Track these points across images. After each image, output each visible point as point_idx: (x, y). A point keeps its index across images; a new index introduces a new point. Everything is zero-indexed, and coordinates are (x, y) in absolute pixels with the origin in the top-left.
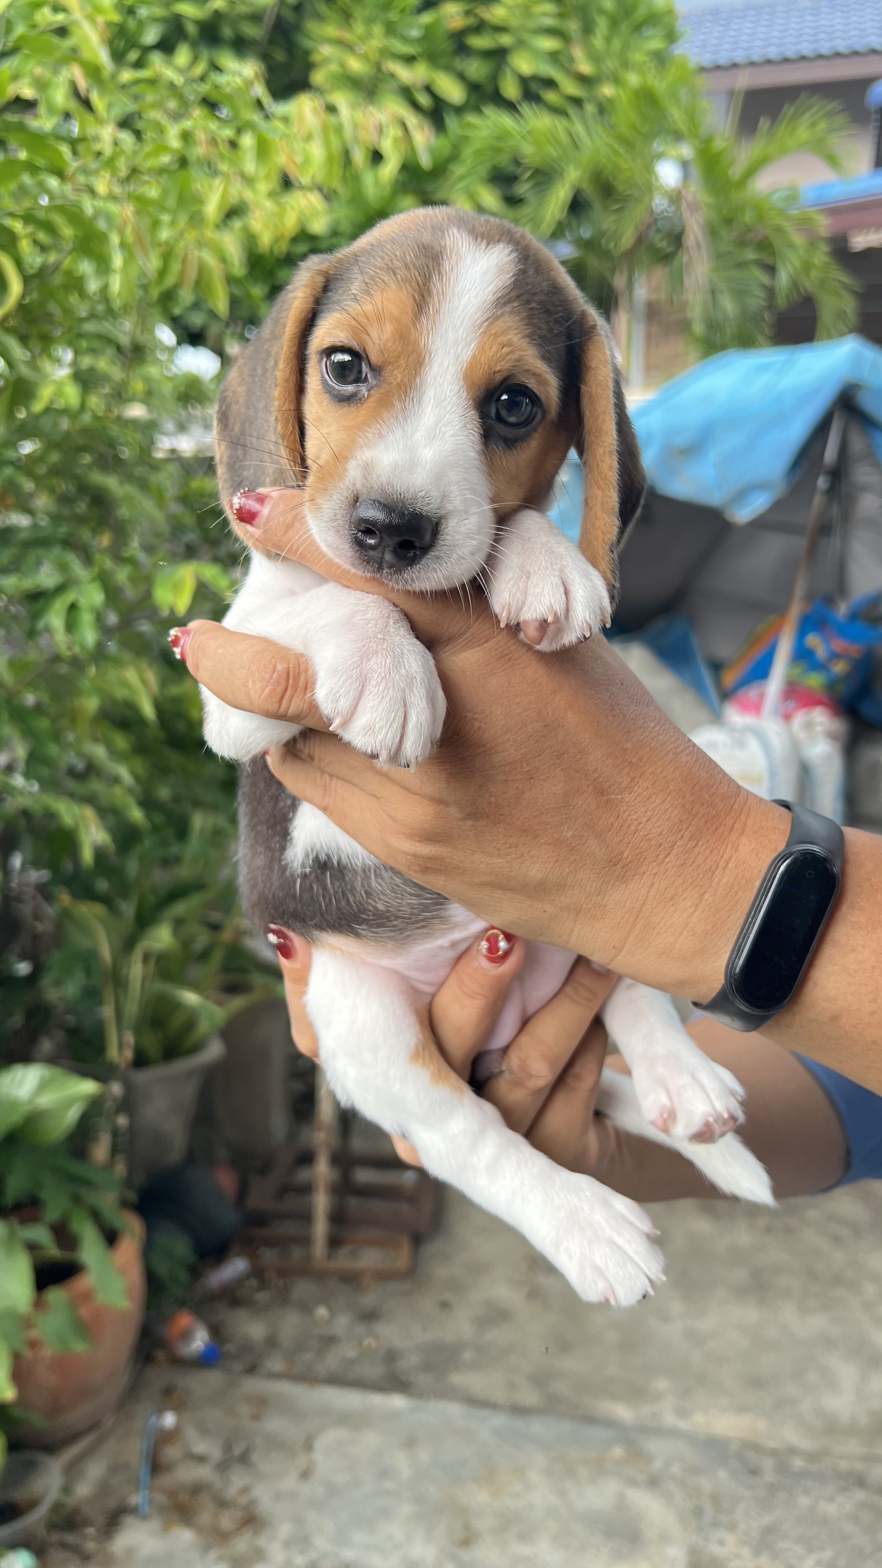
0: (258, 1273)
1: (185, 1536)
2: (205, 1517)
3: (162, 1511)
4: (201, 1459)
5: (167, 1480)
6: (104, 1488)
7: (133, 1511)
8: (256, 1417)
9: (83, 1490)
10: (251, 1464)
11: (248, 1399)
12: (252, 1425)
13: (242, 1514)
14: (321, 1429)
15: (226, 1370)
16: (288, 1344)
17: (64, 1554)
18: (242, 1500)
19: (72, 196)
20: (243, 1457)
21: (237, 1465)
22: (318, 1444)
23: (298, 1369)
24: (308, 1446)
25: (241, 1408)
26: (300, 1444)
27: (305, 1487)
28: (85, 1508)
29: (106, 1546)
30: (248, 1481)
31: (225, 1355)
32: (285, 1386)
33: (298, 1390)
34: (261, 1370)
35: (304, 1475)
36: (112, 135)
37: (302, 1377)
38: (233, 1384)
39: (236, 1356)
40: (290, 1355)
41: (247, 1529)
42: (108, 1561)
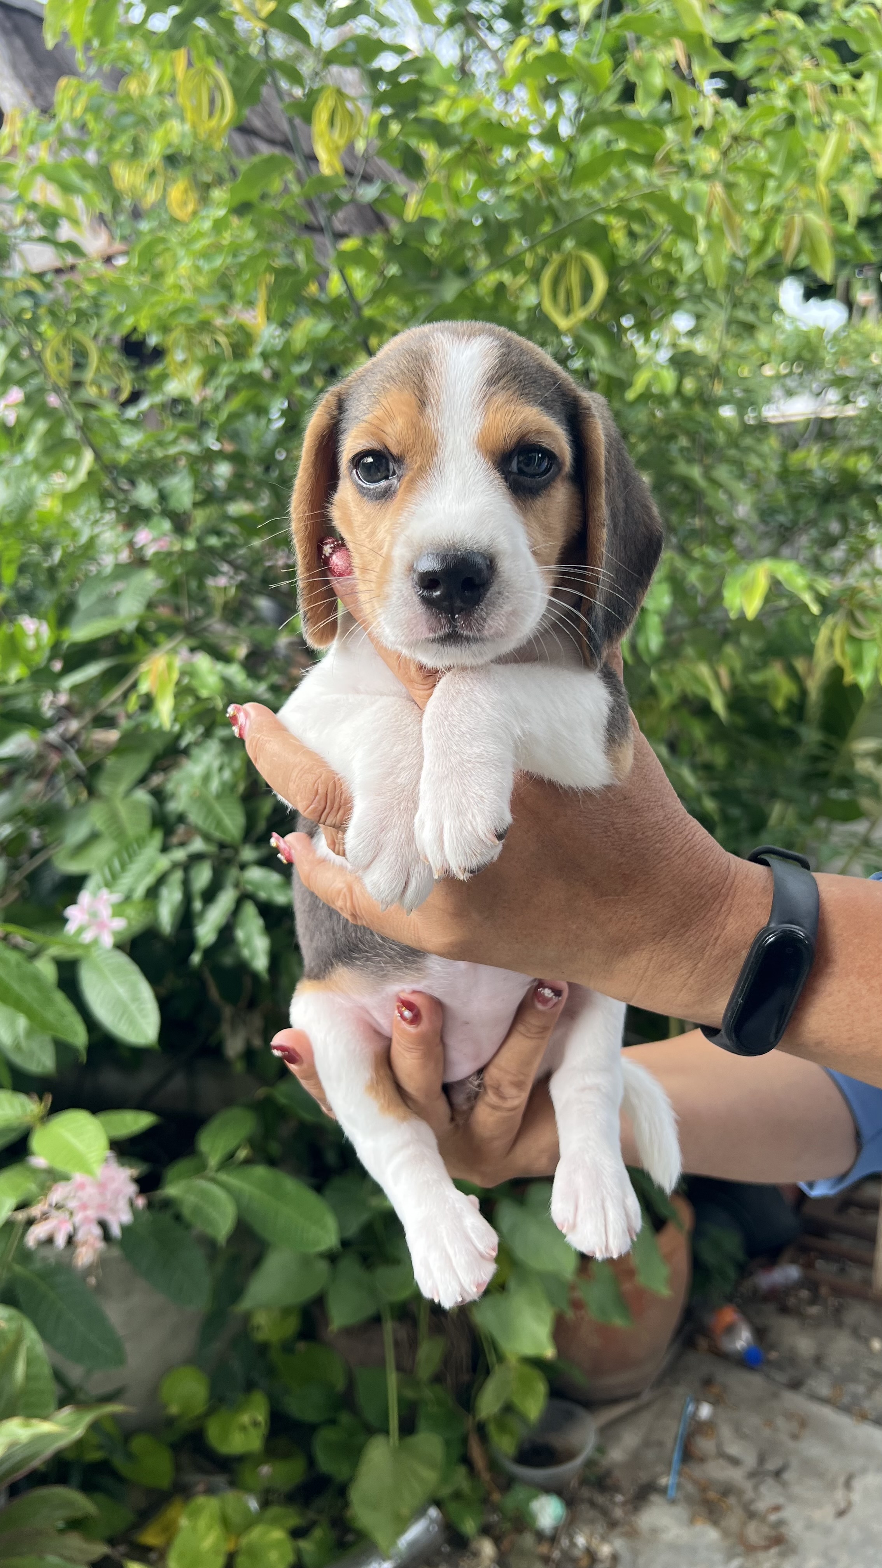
0: (811, 1284)
1: (712, 1534)
2: (733, 1521)
3: (689, 1500)
4: (735, 1462)
5: (697, 1471)
6: (635, 1460)
7: (663, 1491)
8: (795, 1437)
9: (617, 1455)
10: (784, 1485)
11: (789, 1416)
12: (791, 1444)
13: (773, 1533)
14: (864, 1470)
15: (768, 1377)
16: (837, 1370)
17: (592, 1513)
18: (773, 1518)
19: (659, 182)
20: (778, 1474)
21: (770, 1481)
22: (858, 1484)
23: (846, 1400)
24: (848, 1484)
25: (781, 1422)
26: (841, 1480)
27: (840, 1526)
28: (617, 1473)
29: (633, 1518)
30: (781, 1500)
31: (769, 1362)
32: (827, 1413)
33: (844, 1421)
34: (805, 1389)
35: (841, 1513)
36: (714, 105)
37: (846, 1409)
38: (775, 1396)
39: (779, 1366)
40: (838, 1382)
41: (774, 1551)
42: (632, 1534)
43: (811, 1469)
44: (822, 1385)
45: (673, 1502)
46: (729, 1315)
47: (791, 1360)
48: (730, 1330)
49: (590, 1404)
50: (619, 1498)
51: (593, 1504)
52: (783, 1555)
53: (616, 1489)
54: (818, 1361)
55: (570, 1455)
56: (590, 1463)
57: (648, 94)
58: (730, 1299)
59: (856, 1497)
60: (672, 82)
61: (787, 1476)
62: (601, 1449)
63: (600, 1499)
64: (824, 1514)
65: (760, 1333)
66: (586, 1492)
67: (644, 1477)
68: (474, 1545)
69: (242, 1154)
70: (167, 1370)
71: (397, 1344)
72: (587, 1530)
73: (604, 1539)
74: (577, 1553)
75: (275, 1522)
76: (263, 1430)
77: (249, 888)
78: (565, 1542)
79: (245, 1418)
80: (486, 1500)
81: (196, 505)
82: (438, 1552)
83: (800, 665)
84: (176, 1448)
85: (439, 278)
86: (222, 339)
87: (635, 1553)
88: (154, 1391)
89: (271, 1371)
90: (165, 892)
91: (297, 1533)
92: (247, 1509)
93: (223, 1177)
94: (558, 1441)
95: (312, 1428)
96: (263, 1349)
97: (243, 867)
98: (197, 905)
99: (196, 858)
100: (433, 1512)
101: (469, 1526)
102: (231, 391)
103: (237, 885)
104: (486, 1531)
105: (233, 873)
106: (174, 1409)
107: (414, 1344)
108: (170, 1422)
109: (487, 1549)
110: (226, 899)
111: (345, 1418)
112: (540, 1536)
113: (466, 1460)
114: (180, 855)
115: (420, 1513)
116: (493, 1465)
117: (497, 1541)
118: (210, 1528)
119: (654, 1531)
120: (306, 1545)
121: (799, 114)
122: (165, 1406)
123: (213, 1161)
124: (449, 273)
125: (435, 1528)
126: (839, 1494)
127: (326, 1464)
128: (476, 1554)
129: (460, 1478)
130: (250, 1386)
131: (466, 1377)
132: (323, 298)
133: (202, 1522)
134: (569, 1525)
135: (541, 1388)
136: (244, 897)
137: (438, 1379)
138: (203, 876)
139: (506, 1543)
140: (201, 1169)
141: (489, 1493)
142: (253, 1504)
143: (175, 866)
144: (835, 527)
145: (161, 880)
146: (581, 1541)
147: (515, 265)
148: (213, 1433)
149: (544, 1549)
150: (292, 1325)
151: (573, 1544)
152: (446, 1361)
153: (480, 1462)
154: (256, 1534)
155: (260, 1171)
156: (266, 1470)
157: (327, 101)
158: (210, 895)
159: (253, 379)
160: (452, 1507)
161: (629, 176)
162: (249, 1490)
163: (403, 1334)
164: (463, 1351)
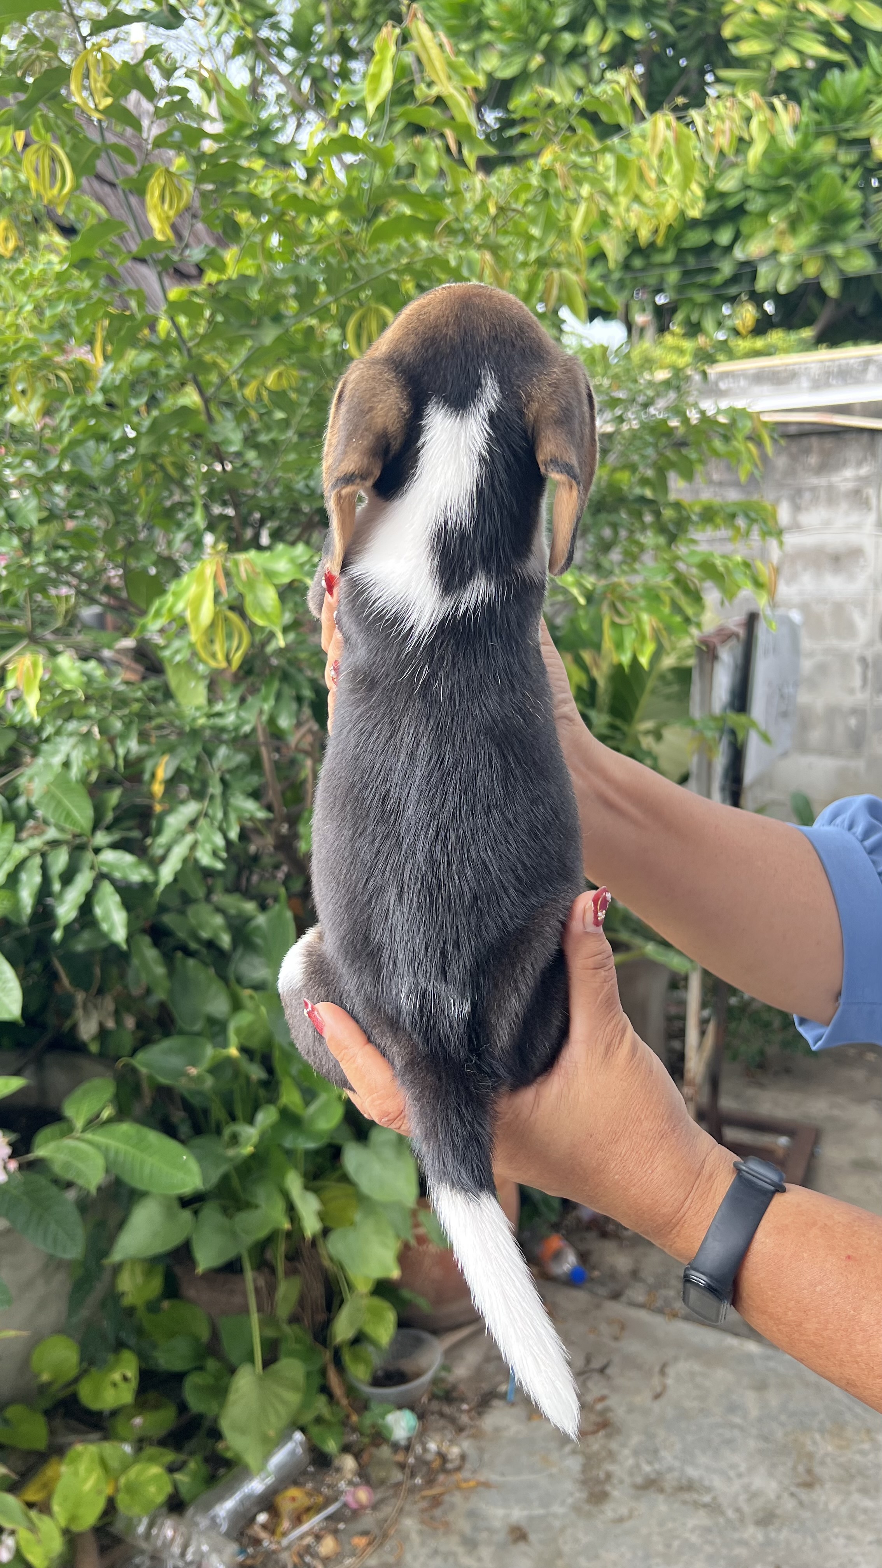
6: (478, 1374)
7: (502, 1397)
8: (616, 1338)
9: (461, 1371)
10: (609, 1378)
11: (610, 1322)
12: (613, 1344)
13: (599, 1419)
14: (676, 1359)
15: (593, 1293)
16: (651, 1280)
17: (442, 1423)
18: (599, 1406)
19: (439, 251)
20: (602, 1370)
21: (596, 1376)
22: (671, 1371)
23: (659, 1303)
24: (663, 1372)
25: (604, 1328)
26: (657, 1369)
27: (657, 1407)
28: (462, 1387)
29: (478, 1423)
30: (605, 1392)
31: (592, 1280)
32: (643, 1315)
33: (656, 1321)
34: (624, 1299)
35: (657, 1396)
36: (482, 181)
37: (660, 1311)
38: (598, 1306)
39: (602, 1282)
40: (652, 1290)
41: (601, 1434)
42: (477, 1435)
43: (631, 1363)
44: (638, 1294)
45: (513, 1404)
46: (556, 1242)
47: (612, 1275)
48: (557, 1256)
49: (437, 1331)
50: (465, 1407)
51: (442, 1415)
52: (609, 1436)
53: (463, 1400)
54: (635, 1274)
55: (418, 1375)
56: (436, 1381)
57: (426, 174)
58: (556, 1227)
59: (670, 1381)
60: (446, 163)
61: (609, 1371)
62: (446, 1368)
63: (447, 1410)
64: (643, 1399)
65: (583, 1257)
66: (435, 1406)
67: (485, 1386)
68: (336, 1463)
69: (106, 1114)
70: (36, 1341)
71: (257, 1290)
72: (438, 1437)
73: (452, 1442)
74: (429, 1457)
75: (152, 1460)
76: (134, 1384)
77: (105, 869)
78: (419, 1449)
79: (116, 1376)
80: (345, 1422)
81: (41, 521)
82: (304, 1473)
83: (587, 656)
84: (49, 1414)
85: (258, 326)
86: (63, 375)
87: (481, 1450)
88: (25, 1362)
89: (140, 1332)
90: (24, 876)
91: (172, 1469)
92: (124, 1453)
93: (89, 1136)
94: (407, 1365)
95: (178, 1377)
96: (131, 1311)
97: (97, 851)
98: (57, 887)
99: (54, 844)
100: (298, 1436)
101: (331, 1446)
102: (74, 419)
103: (92, 868)
104: (346, 1449)
105: (89, 855)
106: (45, 1377)
107: (272, 1288)
108: (43, 1389)
109: (349, 1463)
110: (83, 881)
111: (212, 1364)
112: (395, 1447)
113: (325, 1390)
114: (36, 842)
115: (284, 1437)
116: (351, 1390)
117: (357, 1456)
118: (89, 1471)
119: (497, 1430)
120: (181, 1477)
121: (551, 191)
122: (37, 1376)
123: (79, 1124)
124: (266, 320)
125: (300, 1450)
126: (656, 1381)
127: (196, 1403)
128: (338, 1470)
129: (321, 1405)
130: (120, 1346)
131: (321, 1317)
132: (154, 339)
133: (82, 1468)
134: (422, 1434)
135: (391, 1317)
136: (101, 876)
137: (294, 1319)
138: (60, 860)
139: (365, 1457)
140: (69, 1131)
141: (348, 1417)
142: (127, 1448)
143: (33, 852)
144: (607, 533)
145: (20, 866)
146: (432, 1446)
147: (323, 314)
148: (87, 1394)
149: (400, 1457)
150: (156, 1285)
151: (425, 1450)
152: (301, 1302)
153: (338, 1390)
154: (133, 1472)
155: (125, 1127)
156: (138, 1421)
157: (158, 180)
158: (67, 878)
159: (94, 411)
160: (315, 1430)
161: (415, 246)
162: (123, 1440)
163: (261, 1282)
164: (318, 1292)
